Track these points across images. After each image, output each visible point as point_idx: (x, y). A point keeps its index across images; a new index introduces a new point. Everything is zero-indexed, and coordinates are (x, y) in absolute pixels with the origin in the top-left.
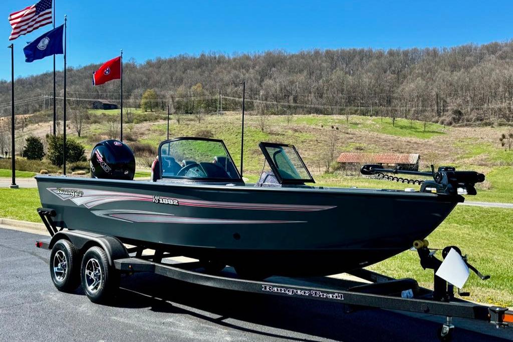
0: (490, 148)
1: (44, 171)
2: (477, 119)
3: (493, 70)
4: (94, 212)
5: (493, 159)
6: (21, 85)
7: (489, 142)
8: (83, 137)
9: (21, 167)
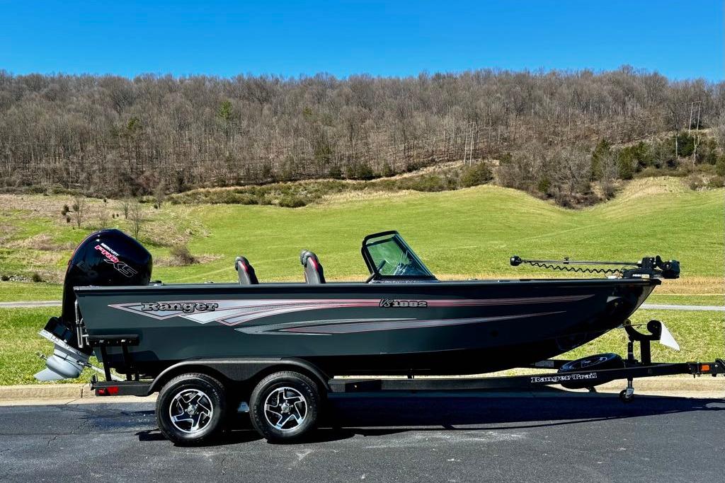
0: (50, 225)
2: (23, 183)
3: (40, 114)
4: (240, 330)
5: (58, 240)
7: (46, 216)
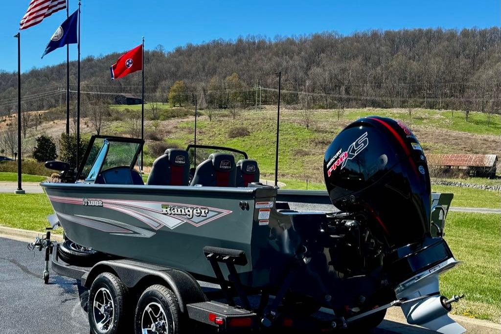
1: (56, 174)
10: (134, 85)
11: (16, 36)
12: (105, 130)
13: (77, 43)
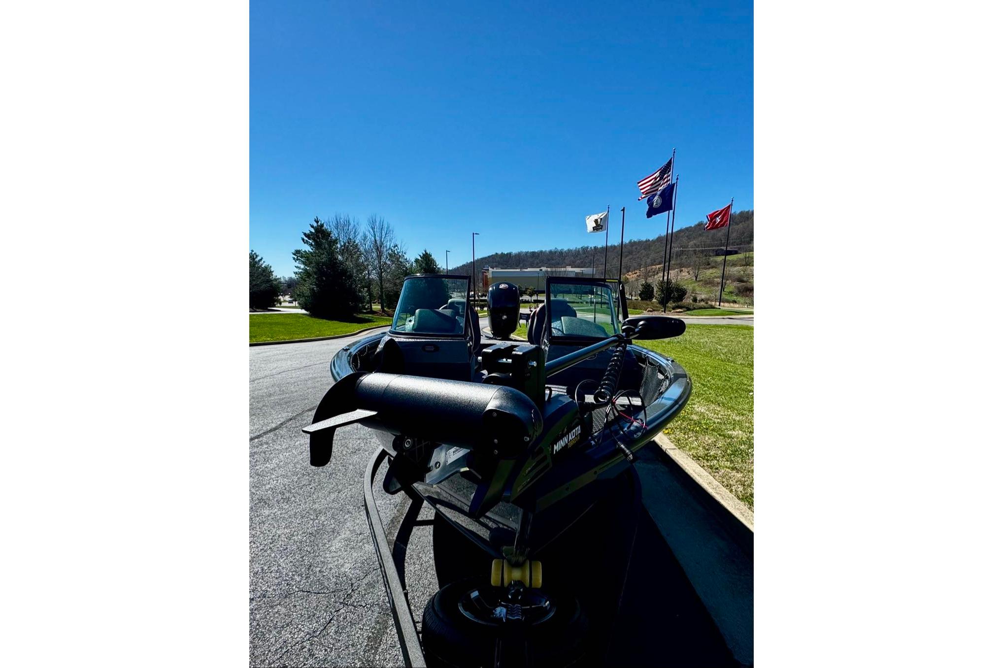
1: (650, 309)
6: (660, 241)
8: (699, 281)
9: (634, 307)
10: (732, 239)
11: (622, 211)
12: (702, 276)
13: (672, 209)
